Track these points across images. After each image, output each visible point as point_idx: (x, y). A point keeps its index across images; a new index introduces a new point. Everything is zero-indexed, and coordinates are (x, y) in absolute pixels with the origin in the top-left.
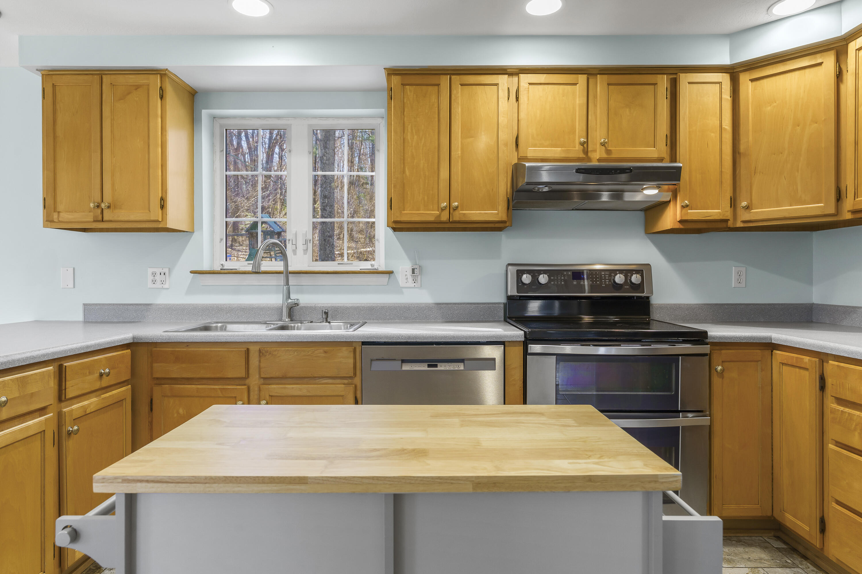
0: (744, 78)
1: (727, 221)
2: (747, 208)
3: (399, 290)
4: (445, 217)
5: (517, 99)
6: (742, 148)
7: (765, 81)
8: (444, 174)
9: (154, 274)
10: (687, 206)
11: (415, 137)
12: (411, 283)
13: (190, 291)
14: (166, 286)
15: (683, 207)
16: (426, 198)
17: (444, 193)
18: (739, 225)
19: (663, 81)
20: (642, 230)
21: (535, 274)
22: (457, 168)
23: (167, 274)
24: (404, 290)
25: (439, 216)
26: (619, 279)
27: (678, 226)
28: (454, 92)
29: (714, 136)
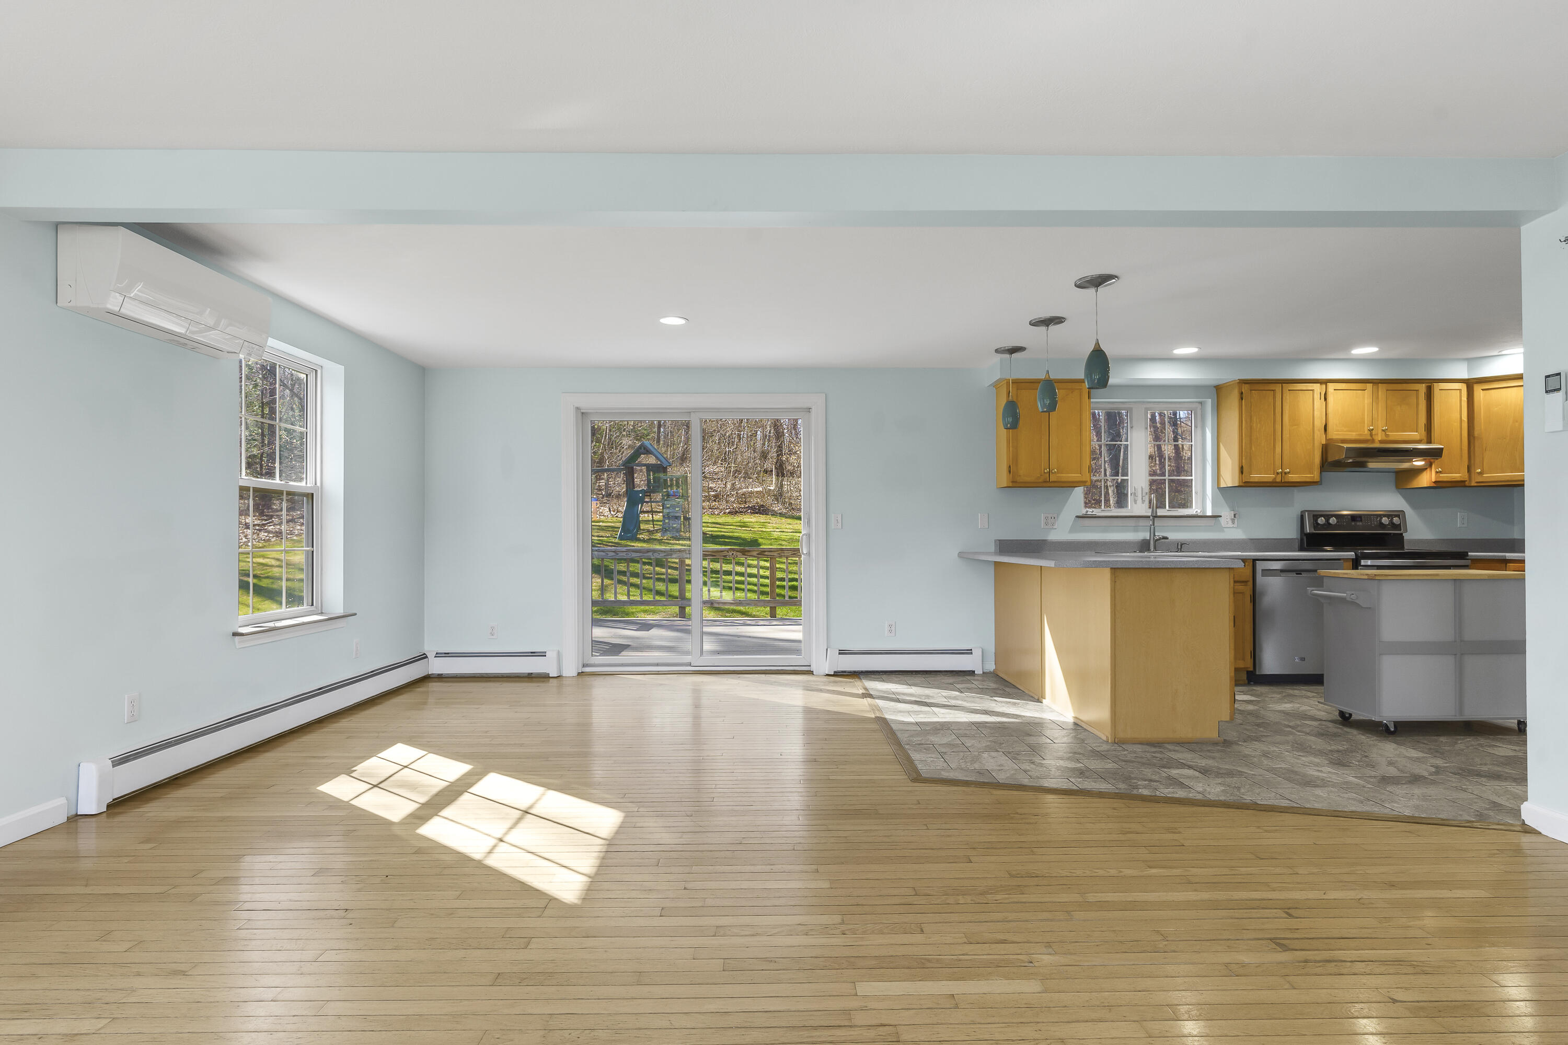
0: (1478, 389)
1: (1465, 481)
2: (1480, 473)
3: (1221, 529)
4: (1279, 479)
5: (1325, 399)
6: (1476, 433)
7: (1493, 391)
8: (1278, 450)
9: (1046, 518)
10: (1440, 472)
11: (1259, 425)
12: (1230, 525)
13: (1073, 530)
14: (1055, 527)
15: (1437, 472)
16: (1266, 466)
17: (1278, 462)
18: (1473, 484)
19: (1422, 388)
20: (1394, 487)
21: (1328, 517)
22: (1286, 446)
23: (1056, 518)
24: (1225, 529)
25: (1275, 478)
26: (1385, 520)
27: (1433, 485)
28: (1284, 395)
29: (1457, 425)
